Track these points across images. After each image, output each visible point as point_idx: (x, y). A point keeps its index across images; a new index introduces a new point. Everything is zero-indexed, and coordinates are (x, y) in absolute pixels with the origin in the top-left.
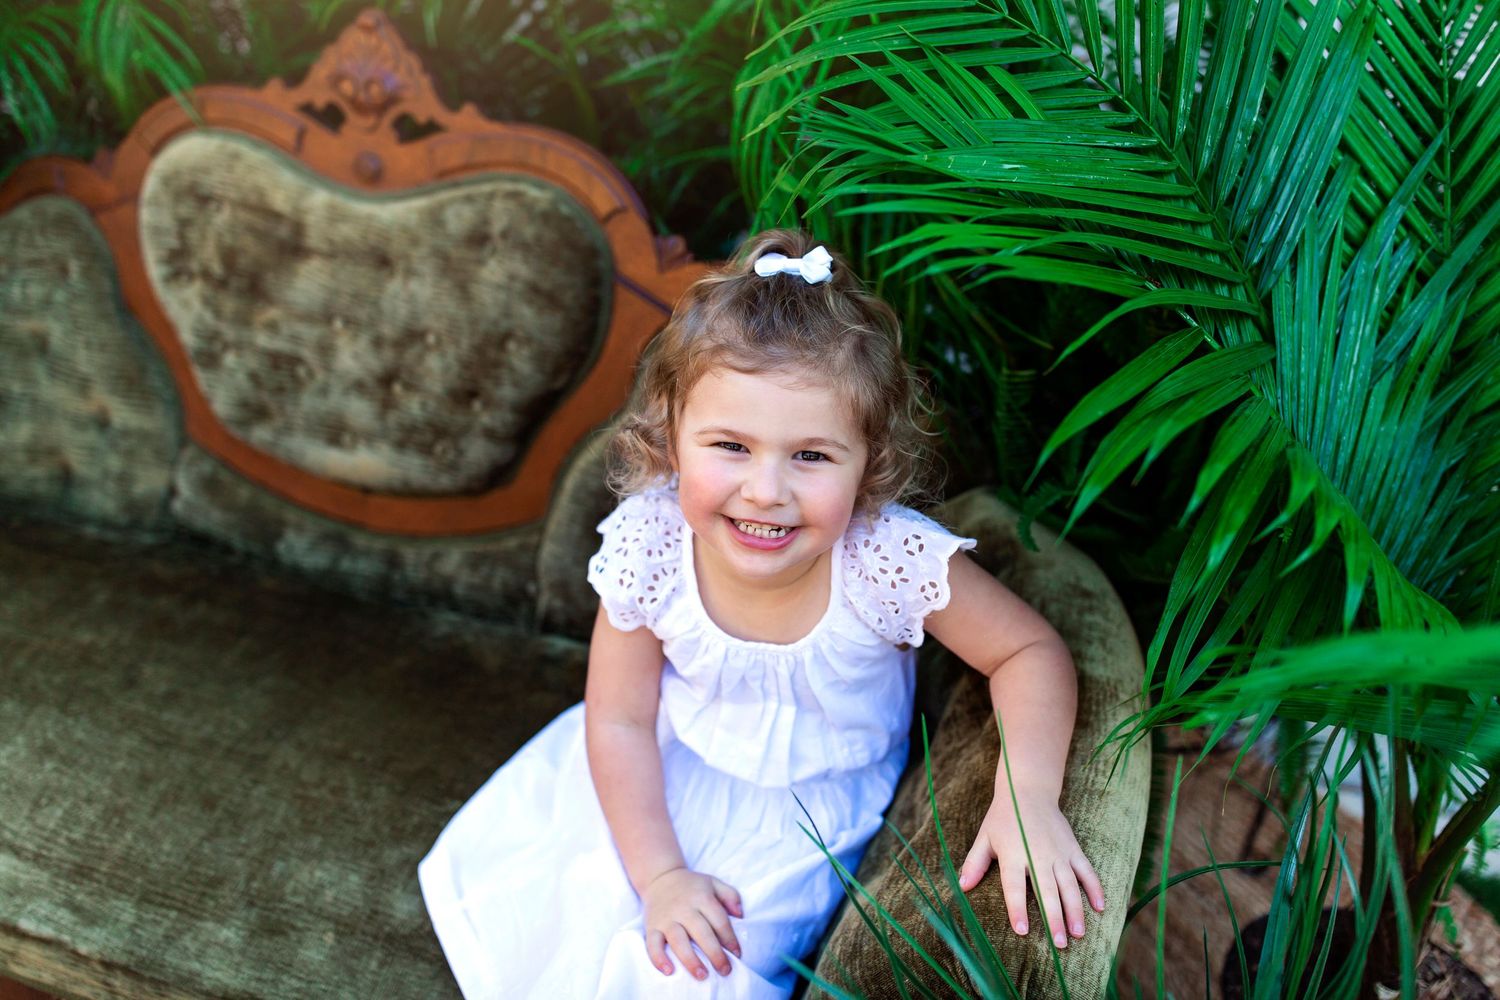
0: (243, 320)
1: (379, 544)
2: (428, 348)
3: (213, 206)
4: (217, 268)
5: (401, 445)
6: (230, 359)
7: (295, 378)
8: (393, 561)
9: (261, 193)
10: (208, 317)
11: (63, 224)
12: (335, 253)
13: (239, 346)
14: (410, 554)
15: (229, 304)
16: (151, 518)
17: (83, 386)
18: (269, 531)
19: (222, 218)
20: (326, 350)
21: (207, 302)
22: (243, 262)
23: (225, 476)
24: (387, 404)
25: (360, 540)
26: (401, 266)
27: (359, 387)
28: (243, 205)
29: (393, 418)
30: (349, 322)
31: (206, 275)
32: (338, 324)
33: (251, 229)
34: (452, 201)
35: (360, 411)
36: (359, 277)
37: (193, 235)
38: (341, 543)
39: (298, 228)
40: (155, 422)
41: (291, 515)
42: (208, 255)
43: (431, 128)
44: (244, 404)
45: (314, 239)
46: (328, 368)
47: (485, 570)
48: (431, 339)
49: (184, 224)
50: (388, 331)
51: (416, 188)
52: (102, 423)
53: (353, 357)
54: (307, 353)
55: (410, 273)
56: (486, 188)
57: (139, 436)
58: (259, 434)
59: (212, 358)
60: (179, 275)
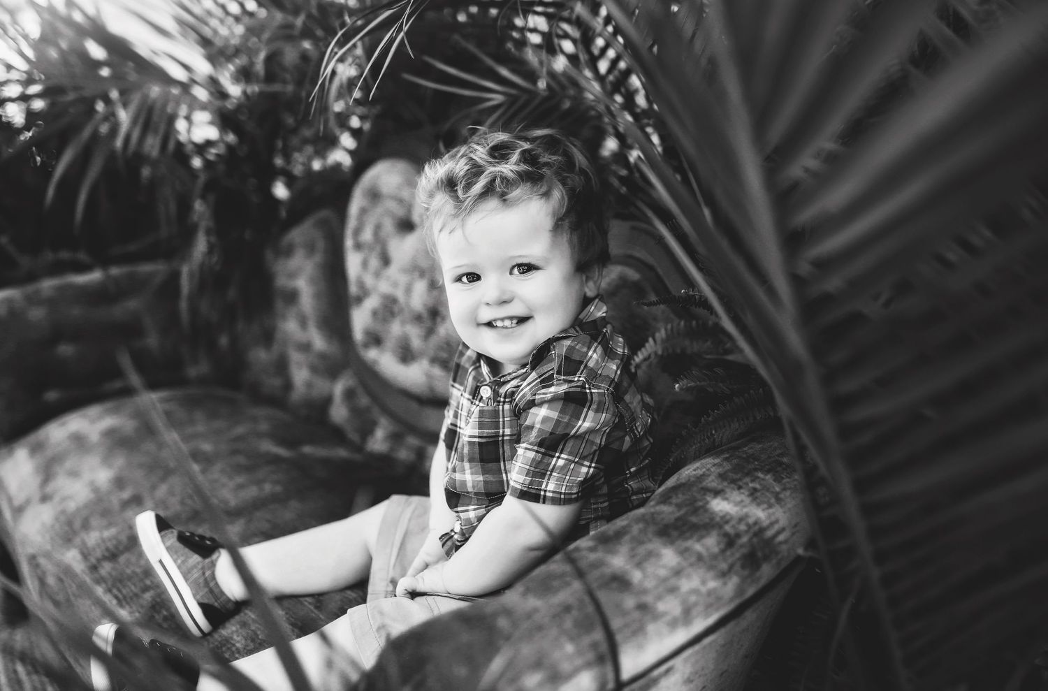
1: (417, 442)
3: (377, 202)
4: (371, 239)
5: (433, 361)
6: (367, 301)
7: (392, 312)
8: (422, 454)
13: (374, 292)
15: (374, 262)
16: (316, 414)
17: (303, 323)
18: (367, 430)
21: (365, 264)
22: (381, 234)
23: (358, 388)
24: (430, 332)
25: (410, 439)
27: (418, 318)
28: (390, 197)
29: (432, 339)
30: (421, 272)
32: (416, 275)
33: (390, 213)
35: (415, 334)
37: (365, 219)
38: (398, 439)
41: (383, 419)
42: (368, 233)
44: (367, 332)
46: (407, 303)
49: (362, 211)
52: (309, 347)
53: (419, 296)
54: (400, 295)
57: (323, 356)
58: (372, 354)
59: (359, 300)
60: (358, 246)
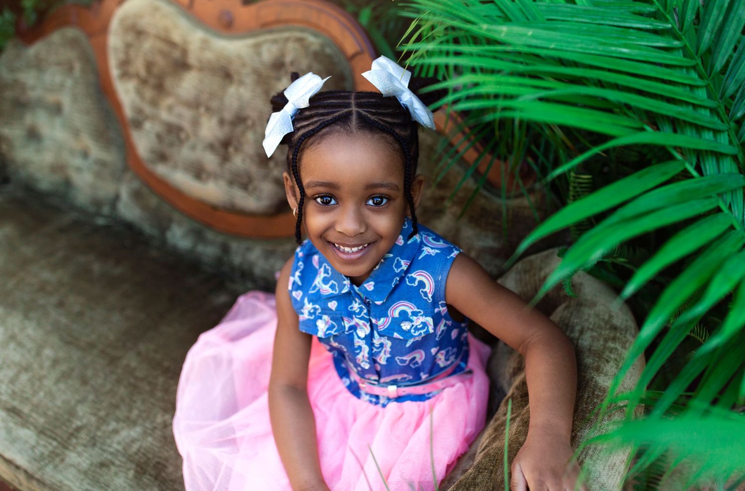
0: (154, 103)
1: (220, 239)
2: (248, 128)
3: (143, 37)
4: (142, 72)
5: (231, 183)
6: (148, 125)
7: (178, 138)
8: (225, 249)
9: (167, 31)
10: (138, 101)
11: (73, 43)
12: (203, 68)
13: (154, 118)
14: (234, 245)
15: (149, 93)
16: (106, 210)
17: (76, 134)
18: (163, 226)
19: (148, 45)
20: (196, 123)
21: (139, 92)
22: (156, 70)
23: (145, 191)
24: (225, 158)
25: (210, 235)
26: (236, 77)
27: (211, 147)
28: (158, 37)
29: (228, 166)
30: (208, 109)
31: (137, 76)
32: (202, 110)
33: (162, 53)
34: (266, 41)
35: (210, 160)
36: (213, 83)
37: (132, 53)
38: (198, 236)
39: (185, 52)
40: (111, 157)
41: (176, 216)
42: (139, 66)
44: (153, 151)
45: (192, 60)
46: (196, 134)
47: (272, 261)
48: (249, 122)
49: (128, 46)
50: (228, 116)
51: (249, 33)
52: (85, 155)
53: (209, 129)
54: (186, 125)
55: (241, 83)
56: (286, 35)
57: (103, 164)
58: (161, 170)
59: (138, 124)
60: (125, 75)
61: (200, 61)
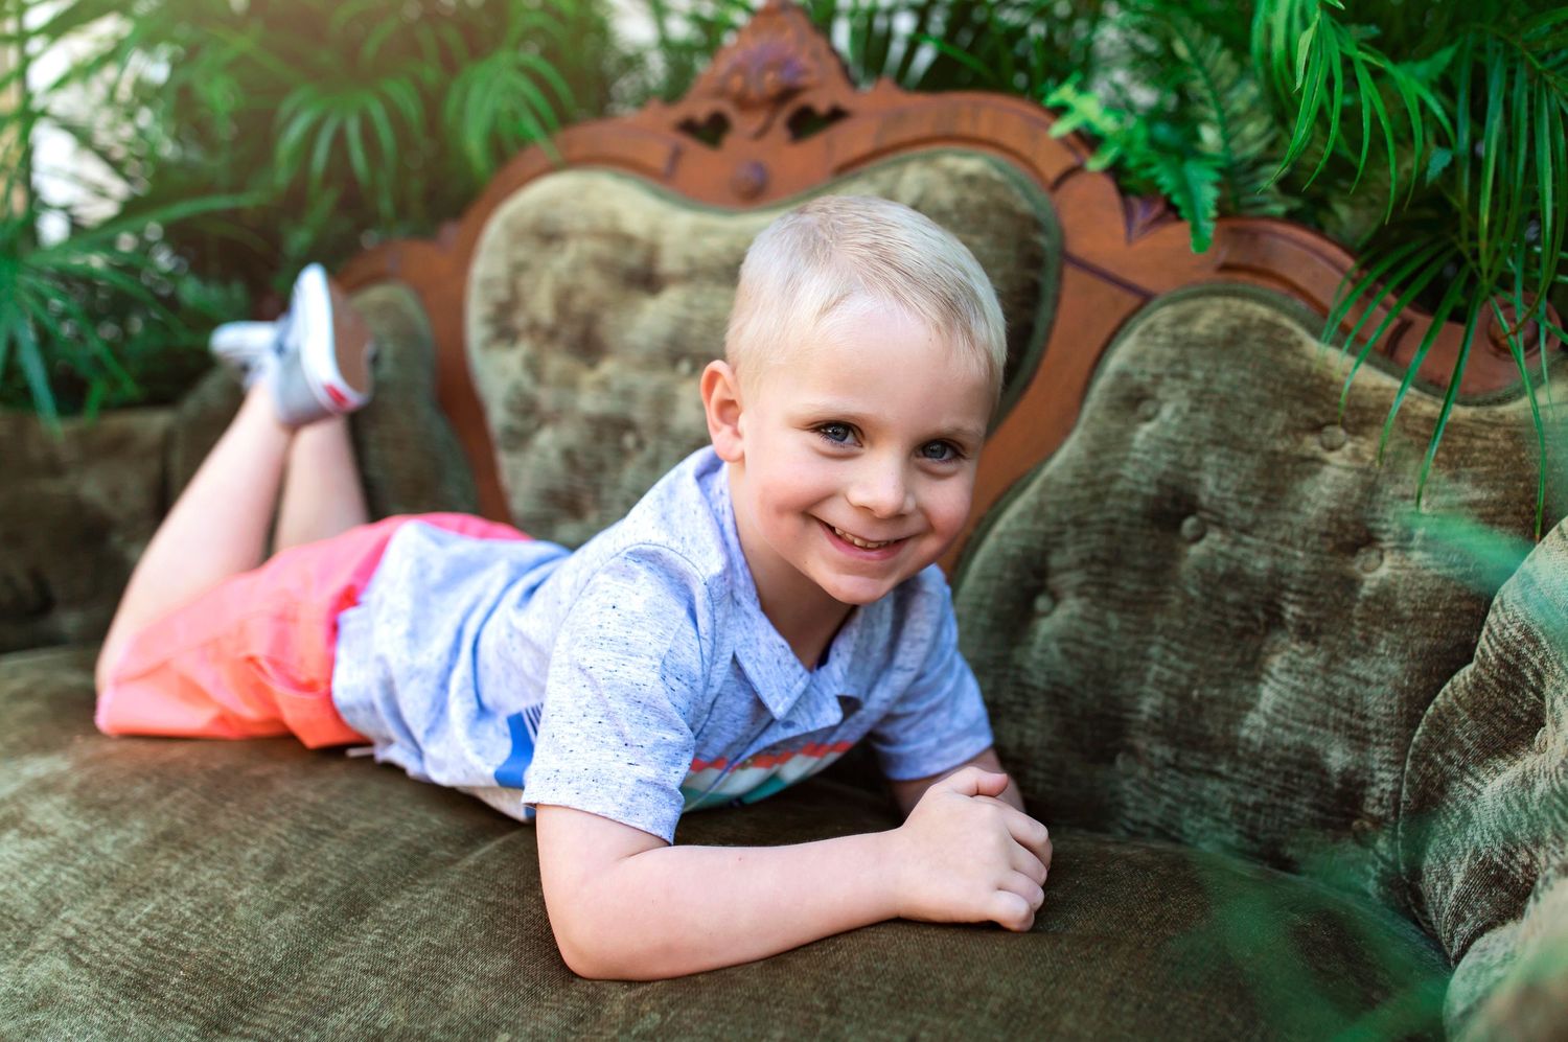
0: (570, 382)
3: (556, 246)
4: (548, 317)
6: (545, 437)
9: (613, 216)
12: (695, 274)
13: (558, 417)
15: (557, 363)
19: (564, 260)
20: (664, 404)
22: (579, 303)
28: (595, 233)
31: (535, 330)
33: (596, 261)
37: (526, 282)
39: (652, 251)
42: (541, 305)
43: (837, 115)
44: (551, 495)
45: (670, 263)
49: (518, 269)
51: (806, 190)
54: (640, 414)
59: (519, 439)
61: (690, 260)
